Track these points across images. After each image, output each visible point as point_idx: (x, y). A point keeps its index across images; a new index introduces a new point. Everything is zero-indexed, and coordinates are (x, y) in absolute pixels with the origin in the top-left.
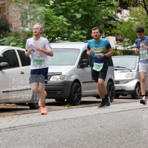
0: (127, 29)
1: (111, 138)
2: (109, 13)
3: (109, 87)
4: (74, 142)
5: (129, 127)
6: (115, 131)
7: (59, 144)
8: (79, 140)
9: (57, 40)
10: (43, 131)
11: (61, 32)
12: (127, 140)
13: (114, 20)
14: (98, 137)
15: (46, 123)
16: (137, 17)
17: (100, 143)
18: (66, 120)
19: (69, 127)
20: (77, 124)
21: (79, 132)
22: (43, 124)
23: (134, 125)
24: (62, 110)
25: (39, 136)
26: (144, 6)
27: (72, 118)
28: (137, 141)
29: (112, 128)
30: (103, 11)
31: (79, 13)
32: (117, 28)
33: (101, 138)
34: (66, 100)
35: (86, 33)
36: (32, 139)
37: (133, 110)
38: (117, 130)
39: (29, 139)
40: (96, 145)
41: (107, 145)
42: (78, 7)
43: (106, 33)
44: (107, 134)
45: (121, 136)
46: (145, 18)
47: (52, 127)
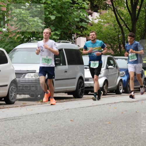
0: (97, 31)
1: (80, 131)
2: (81, 15)
3: (79, 85)
4: (46, 135)
5: (97, 120)
6: (84, 125)
7: (32, 136)
8: (51, 133)
9: (32, 40)
10: (18, 124)
11: (36, 33)
12: (94, 133)
13: (86, 22)
14: (69, 130)
15: (21, 117)
16: (106, 19)
17: (70, 135)
18: (39, 114)
19: (42, 121)
20: (49, 118)
21: (51, 125)
22: (17, 118)
23: (102, 120)
24: (35, 105)
25: (14, 129)
26: (113, 9)
27: (45, 113)
28: (104, 134)
29: (82, 122)
30: (75, 13)
31: (53, 15)
32: (87, 29)
33: (71, 131)
34: (39, 96)
35: (59, 33)
36: (7, 132)
37: (100, 105)
38: (86, 124)
39: (5, 132)
40: (67, 137)
41: (76, 138)
42: (52, 10)
43: (77, 34)
44: (76, 127)
45: (89, 129)
46: (113, 20)
47: (26, 121)
